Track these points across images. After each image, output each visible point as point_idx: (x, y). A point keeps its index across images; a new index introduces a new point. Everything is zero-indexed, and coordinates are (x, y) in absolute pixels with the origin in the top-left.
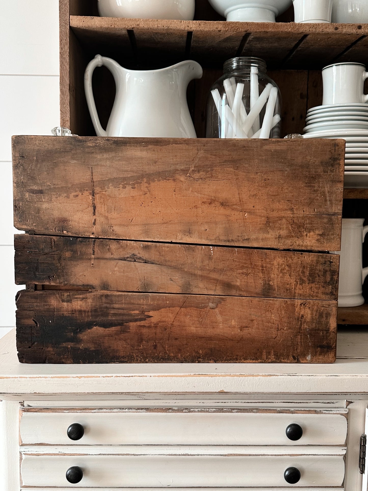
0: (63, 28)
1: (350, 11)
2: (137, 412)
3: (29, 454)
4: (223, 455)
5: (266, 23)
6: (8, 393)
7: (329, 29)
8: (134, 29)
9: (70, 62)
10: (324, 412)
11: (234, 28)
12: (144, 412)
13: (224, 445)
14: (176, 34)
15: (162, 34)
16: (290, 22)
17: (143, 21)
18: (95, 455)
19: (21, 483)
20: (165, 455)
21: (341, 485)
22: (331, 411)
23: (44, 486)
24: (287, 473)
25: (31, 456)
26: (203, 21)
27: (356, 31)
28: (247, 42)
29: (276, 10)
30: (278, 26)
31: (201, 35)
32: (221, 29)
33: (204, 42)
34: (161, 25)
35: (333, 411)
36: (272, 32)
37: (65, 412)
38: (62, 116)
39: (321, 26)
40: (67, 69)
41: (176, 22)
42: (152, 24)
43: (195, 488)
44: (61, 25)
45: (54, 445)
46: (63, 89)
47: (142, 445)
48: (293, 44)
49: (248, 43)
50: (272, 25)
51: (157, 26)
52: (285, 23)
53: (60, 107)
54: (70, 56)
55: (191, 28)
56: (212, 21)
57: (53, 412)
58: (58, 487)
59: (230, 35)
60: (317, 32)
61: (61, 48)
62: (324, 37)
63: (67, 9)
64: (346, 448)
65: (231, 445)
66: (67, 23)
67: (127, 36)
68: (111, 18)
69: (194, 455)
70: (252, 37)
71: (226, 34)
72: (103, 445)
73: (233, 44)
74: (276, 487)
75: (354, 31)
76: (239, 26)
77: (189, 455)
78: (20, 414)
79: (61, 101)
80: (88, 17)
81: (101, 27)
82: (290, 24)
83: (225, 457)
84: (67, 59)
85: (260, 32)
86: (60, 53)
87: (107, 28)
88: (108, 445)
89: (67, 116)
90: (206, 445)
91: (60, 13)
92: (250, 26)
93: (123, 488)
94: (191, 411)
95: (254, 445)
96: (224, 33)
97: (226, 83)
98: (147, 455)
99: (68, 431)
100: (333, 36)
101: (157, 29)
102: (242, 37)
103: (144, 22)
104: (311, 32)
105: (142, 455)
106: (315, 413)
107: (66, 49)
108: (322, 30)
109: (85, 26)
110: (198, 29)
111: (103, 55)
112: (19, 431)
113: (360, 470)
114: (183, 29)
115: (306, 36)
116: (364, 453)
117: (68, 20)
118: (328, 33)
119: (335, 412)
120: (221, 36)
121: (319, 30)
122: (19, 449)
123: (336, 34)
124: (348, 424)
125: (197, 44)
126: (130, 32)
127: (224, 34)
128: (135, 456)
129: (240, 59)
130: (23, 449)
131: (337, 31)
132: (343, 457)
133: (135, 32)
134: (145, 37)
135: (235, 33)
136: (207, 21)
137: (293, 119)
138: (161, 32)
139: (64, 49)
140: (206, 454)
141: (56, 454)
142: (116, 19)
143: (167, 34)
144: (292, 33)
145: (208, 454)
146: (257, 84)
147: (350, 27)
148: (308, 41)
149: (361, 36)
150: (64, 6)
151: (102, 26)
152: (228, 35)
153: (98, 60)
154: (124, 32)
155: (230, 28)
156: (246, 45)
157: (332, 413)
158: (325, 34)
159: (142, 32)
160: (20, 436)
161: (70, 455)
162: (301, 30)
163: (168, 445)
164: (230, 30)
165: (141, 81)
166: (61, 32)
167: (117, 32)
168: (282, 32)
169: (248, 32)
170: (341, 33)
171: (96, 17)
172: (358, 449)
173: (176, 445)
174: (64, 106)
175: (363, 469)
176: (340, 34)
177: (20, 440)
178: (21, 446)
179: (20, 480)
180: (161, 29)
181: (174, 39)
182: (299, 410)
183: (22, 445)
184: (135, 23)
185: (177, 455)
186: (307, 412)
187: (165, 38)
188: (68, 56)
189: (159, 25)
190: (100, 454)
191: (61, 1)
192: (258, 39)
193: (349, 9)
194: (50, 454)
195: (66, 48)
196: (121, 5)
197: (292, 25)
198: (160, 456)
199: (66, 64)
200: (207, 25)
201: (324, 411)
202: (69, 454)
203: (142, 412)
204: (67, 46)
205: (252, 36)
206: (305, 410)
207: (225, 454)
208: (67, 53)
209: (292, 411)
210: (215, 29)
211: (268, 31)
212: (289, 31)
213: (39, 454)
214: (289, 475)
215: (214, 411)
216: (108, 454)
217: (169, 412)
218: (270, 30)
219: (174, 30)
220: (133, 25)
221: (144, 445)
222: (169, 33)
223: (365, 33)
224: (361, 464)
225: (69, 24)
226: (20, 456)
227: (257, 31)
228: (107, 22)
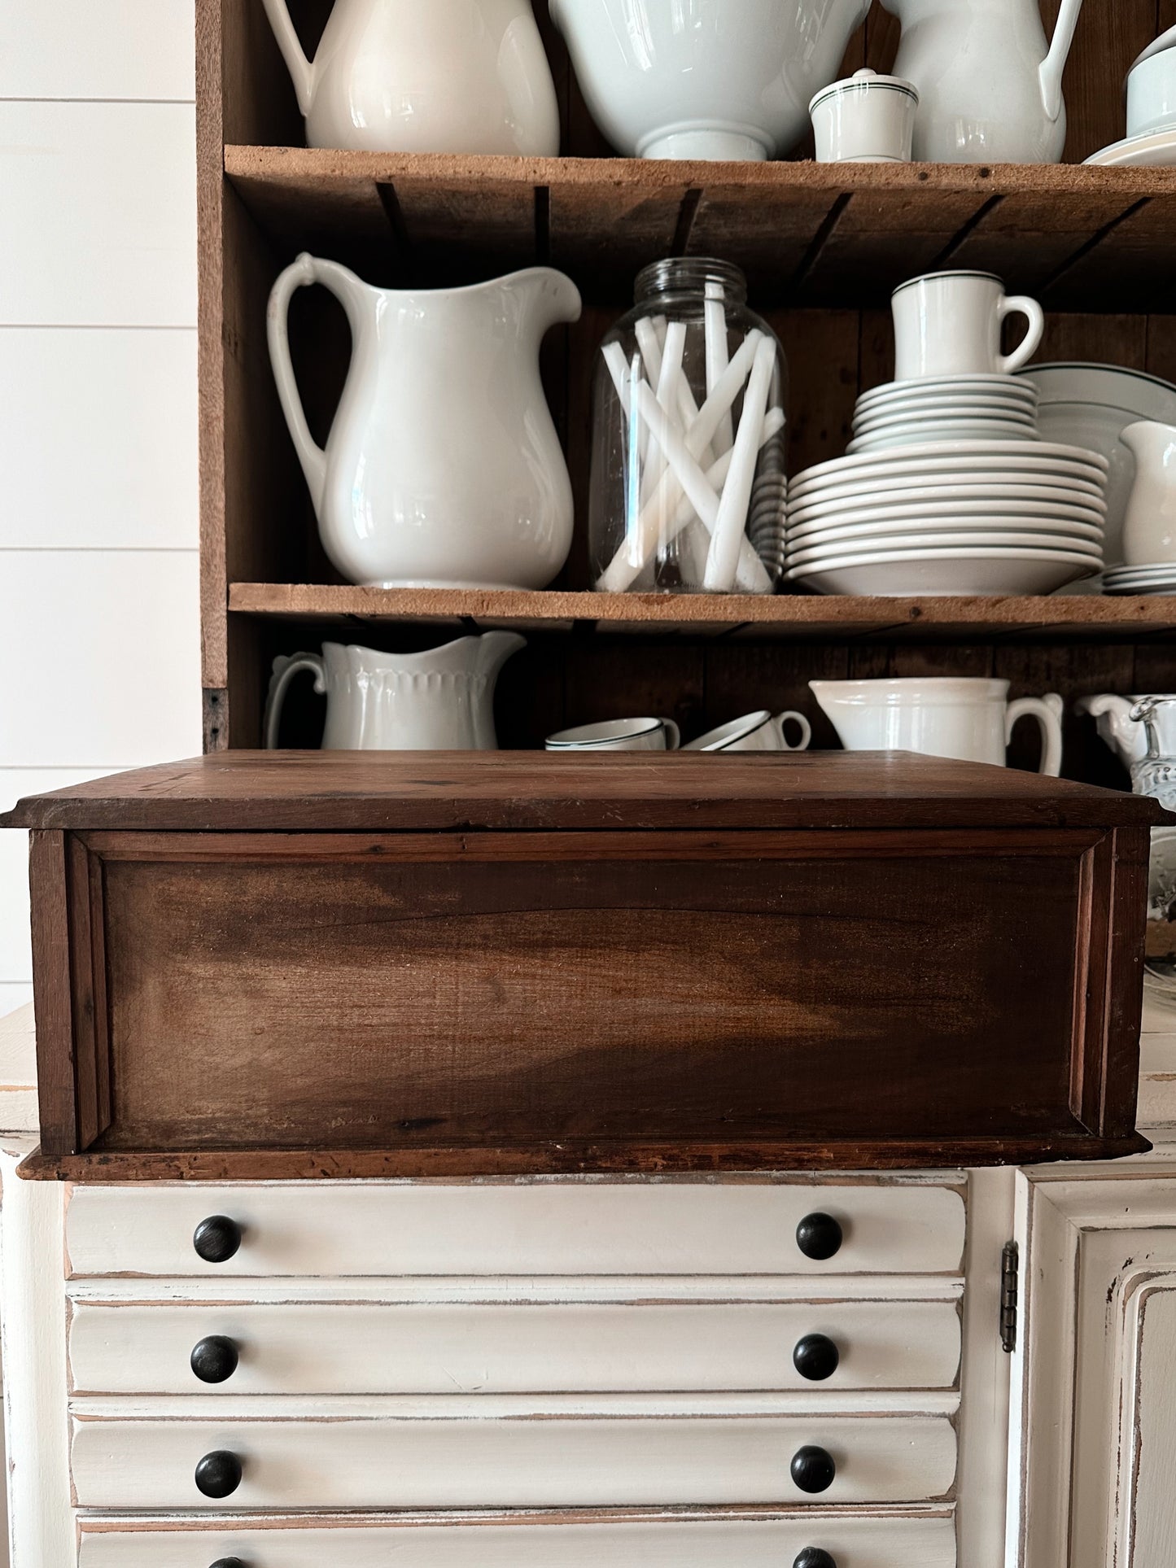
0: (208, 176)
1: (962, 141)
2: (386, 1185)
3: (92, 1304)
4: (625, 1301)
5: (739, 163)
6: (28, 1132)
7: (905, 177)
8: (393, 182)
9: (225, 266)
10: (901, 1180)
11: (655, 175)
12: (408, 1184)
13: (629, 1275)
14: (505, 196)
15: (468, 196)
16: (801, 160)
17: (416, 159)
18: (272, 1303)
19: (71, 1383)
20: (464, 1303)
21: (951, 1385)
22: (921, 1177)
23: (133, 1391)
24: (801, 1351)
25: (98, 1308)
26: (574, 158)
27: (976, 182)
28: (695, 219)
29: (769, 140)
30: (772, 169)
31: (571, 197)
32: (621, 179)
33: (582, 221)
34: (464, 167)
35: (927, 1179)
36: (755, 187)
37: (189, 1186)
38: (204, 406)
39: (883, 169)
40: (218, 284)
41: (504, 161)
42: (439, 166)
43: (551, 1396)
44: (201, 171)
45: (159, 1277)
46: (208, 335)
47: (401, 1276)
48: (816, 225)
49: (696, 224)
50: (756, 168)
51: (454, 171)
52: (789, 163)
53: (199, 382)
54: (225, 250)
55: (542, 176)
56: (597, 159)
57: (156, 1186)
58: (170, 1395)
59: (645, 197)
60: (873, 185)
61: (202, 231)
62: (893, 199)
63: (217, 128)
64: (963, 1281)
65: (647, 1275)
66: (218, 165)
67: (379, 203)
68: (331, 152)
69: (546, 1303)
70: (706, 203)
71: (635, 192)
72: (293, 1276)
73: (656, 226)
74: (772, 1391)
75: (970, 183)
76: (668, 171)
77: (530, 1303)
78: (66, 1190)
79: (201, 367)
80: (271, 148)
81: (307, 175)
82: (802, 165)
83: (630, 1307)
84: (218, 258)
85: (724, 187)
86: (199, 242)
87: (323, 179)
88: (310, 1276)
89: (217, 405)
90: (579, 1275)
91: (198, 138)
92: (696, 169)
93: (351, 1397)
94: (536, 1181)
95: (711, 1275)
96: (629, 191)
97: (643, 329)
98: (417, 1302)
99: (195, 1237)
100: (916, 199)
101: (453, 180)
102: (678, 204)
103: (419, 161)
104: (856, 186)
105: (401, 1303)
106: (876, 1183)
107: (215, 232)
108: (887, 179)
109: (264, 173)
110: (562, 178)
111: (316, 254)
112: (65, 1239)
113: (1003, 1340)
114: (521, 179)
115: (845, 197)
116: (1013, 1294)
117: (219, 157)
118: (902, 190)
119: (931, 1181)
120: (624, 201)
121: (878, 181)
122: (64, 1288)
123: (922, 190)
124: (966, 1213)
125: (565, 228)
126: (385, 189)
127: (631, 193)
128: (383, 1307)
129: (675, 263)
130: (75, 1288)
131: (925, 182)
132: (955, 1304)
133: (397, 188)
134: (425, 206)
135: (659, 189)
136: (585, 160)
137: (824, 435)
138: (466, 188)
139: (210, 231)
140: (579, 1300)
141: (166, 1303)
142: (346, 154)
143: (483, 194)
144: (808, 188)
145: (582, 1300)
146: (723, 329)
147: (960, 172)
148: (852, 216)
149: (989, 197)
150: (208, 121)
151: (310, 172)
152: (641, 197)
153: (305, 268)
154: (370, 190)
155: (645, 175)
156: (692, 229)
157: (923, 1183)
158: (893, 190)
159: (414, 188)
160: (66, 1252)
161: (204, 1305)
162: (831, 181)
163: (473, 1276)
164: (646, 180)
165: (417, 316)
166: (200, 188)
167: (350, 190)
168: (781, 185)
169: (693, 186)
170: (935, 189)
171: (293, 149)
172: (995, 1282)
173: (495, 1275)
174: (210, 380)
175: (1012, 1336)
176: (933, 190)
177: (66, 1263)
178: (69, 1280)
179: (68, 1376)
180: (464, 180)
181: (502, 212)
182: (832, 1176)
183: (72, 1278)
184: (396, 163)
185: (500, 1303)
186: (855, 1182)
187: (479, 208)
188: (221, 250)
189: (457, 169)
190: (286, 1302)
191: (202, 108)
192: (721, 209)
193: (958, 135)
194: (150, 1303)
195: (215, 229)
196: (363, 125)
197: (806, 167)
198: (451, 1306)
199: (214, 271)
200: (585, 169)
201: (901, 1177)
202: (200, 1303)
203: (401, 1185)
204: (216, 224)
205: (706, 199)
206: (850, 1177)
207: (629, 1299)
208: (217, 243)
209: (812, 1179)
210: (606, 179)
211: (744, 182)
212: (801, 184)
213: (119, 1304)
214: (806, 1356)
215: (600, 1179)
216: (310, 1303)
217: (476, 1184)
218: (750, 180)
219: (499, 182)
220: (391, 169)
221: (409, 1275)
222: (485, 192)
223: (1000, 188)
224: (1005, 1323)
225: (222, 166)
226: (67, 1307)
227: (717, 183)
228: (323, 162)
